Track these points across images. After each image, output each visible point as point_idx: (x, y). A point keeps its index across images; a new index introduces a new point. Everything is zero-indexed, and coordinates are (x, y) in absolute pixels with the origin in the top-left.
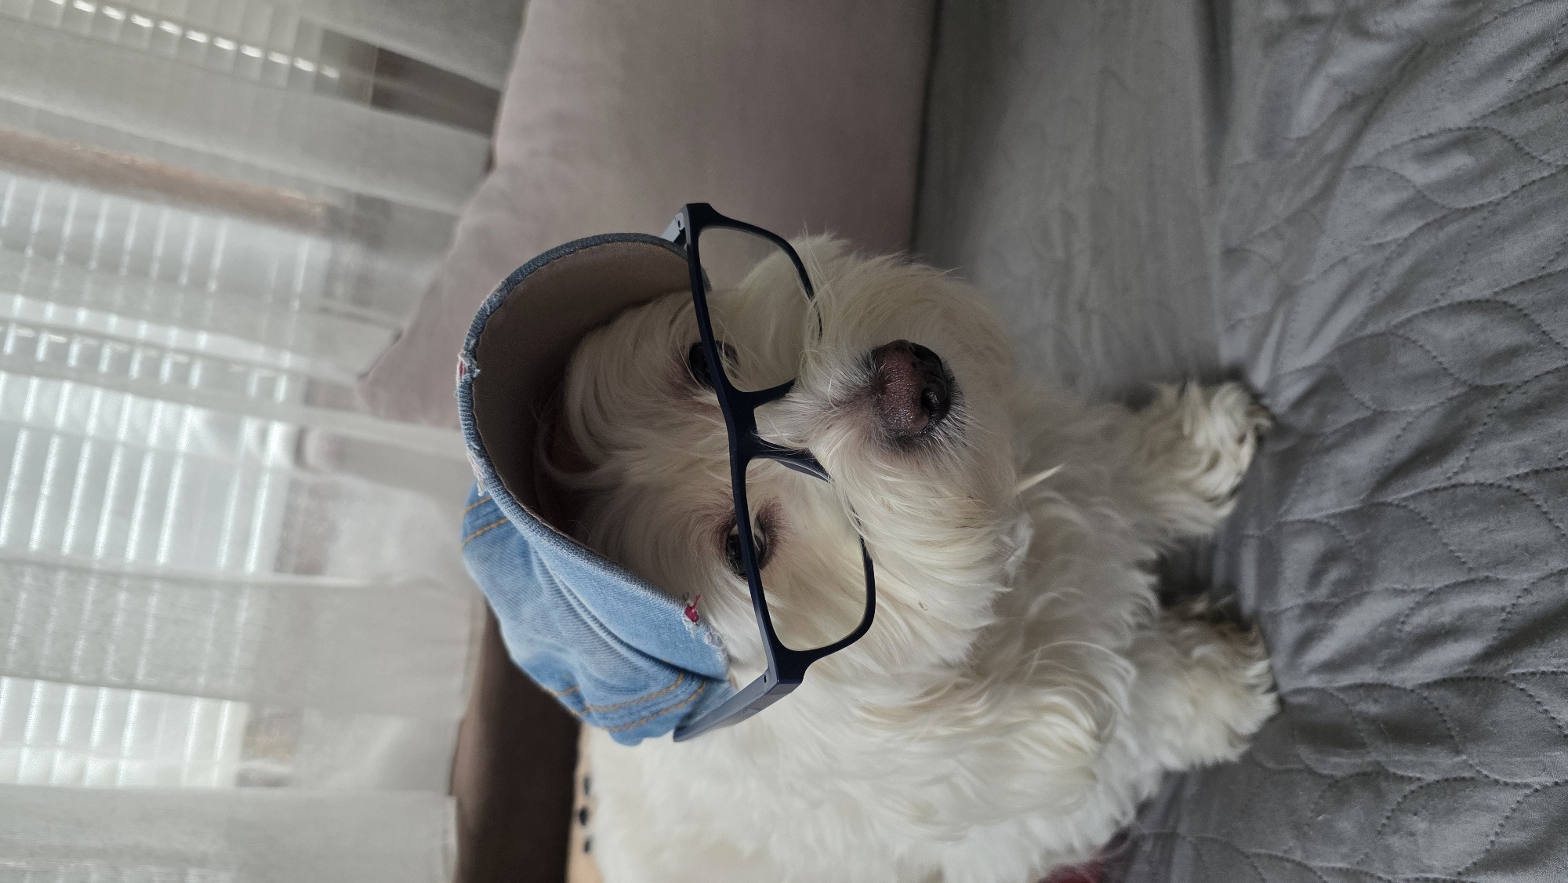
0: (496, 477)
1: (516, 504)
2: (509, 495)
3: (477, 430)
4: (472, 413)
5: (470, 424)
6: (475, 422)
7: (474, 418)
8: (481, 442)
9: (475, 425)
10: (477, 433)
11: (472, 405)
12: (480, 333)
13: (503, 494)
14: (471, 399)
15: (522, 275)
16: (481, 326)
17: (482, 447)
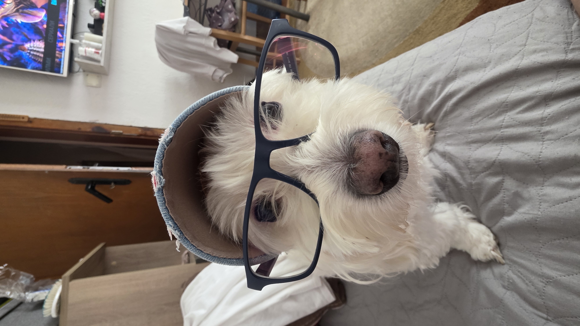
1: (198, 249)
3: (170, 215)
4: (166, 207)
6: (168, 211)
7: (168, 209)
8: (174, 221)
9: (169, 213)
10: (171, 217)
11: (165, 202)
12: (162, 159)
14: (164, 199)
15: (180, 122)
16: (162, 156)
17: (175, 224)
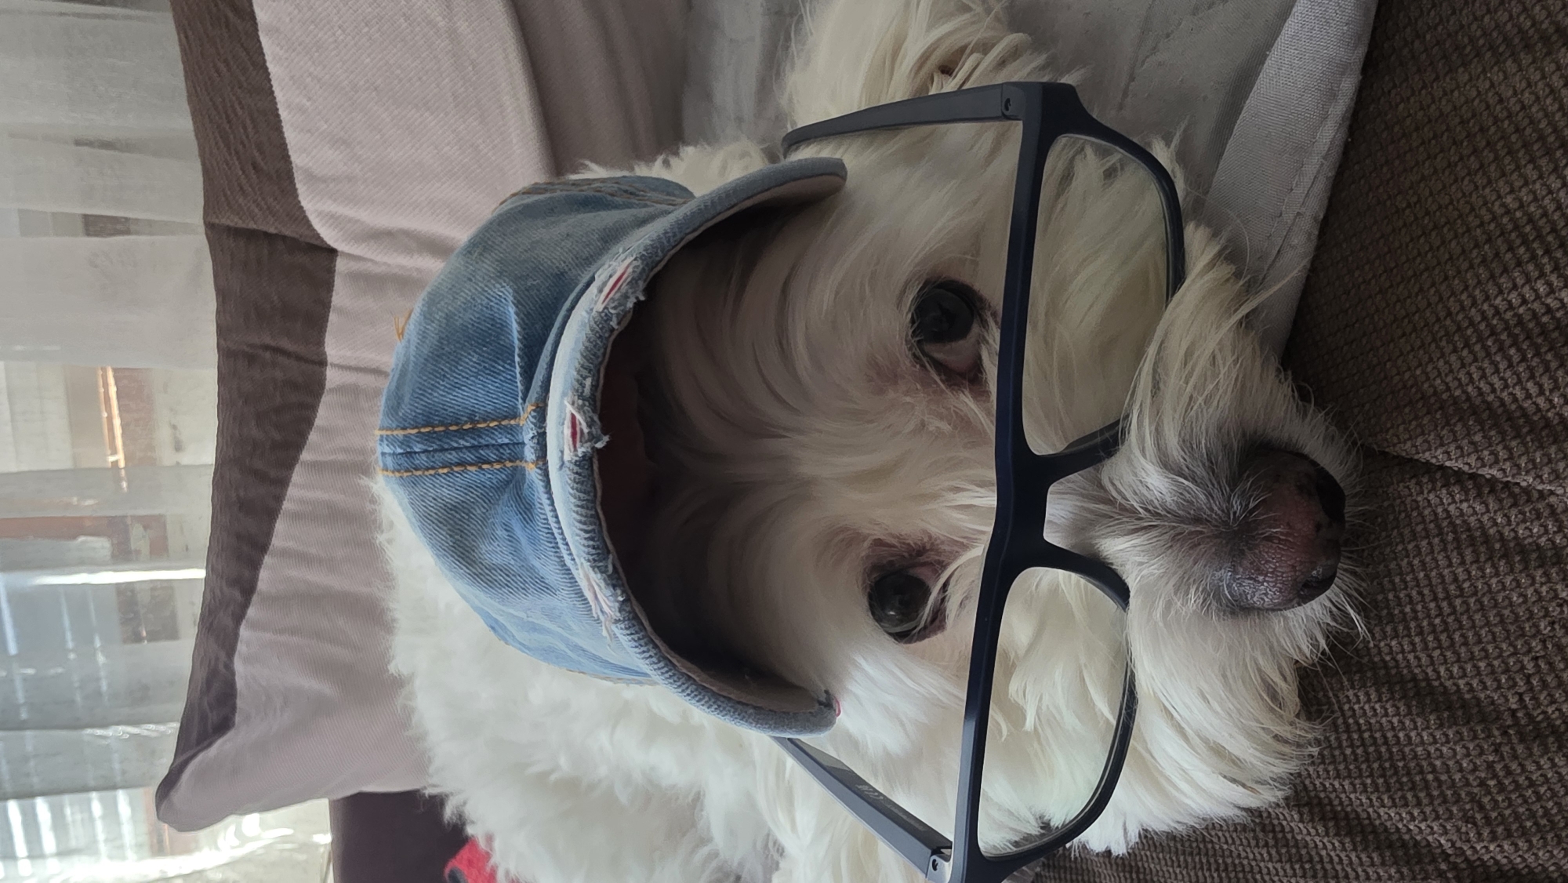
0: (636, 617)
2: (656, 646)
4: (595, 510)
5: (593, 530)
6: (600, 525)
8: (612, 559)
9: (600, 532)
11: (595, 496)
12: (601, 363)
13: (646, 644)
15: (663, 251)
16: (602, 350)
17: (614, 567)
